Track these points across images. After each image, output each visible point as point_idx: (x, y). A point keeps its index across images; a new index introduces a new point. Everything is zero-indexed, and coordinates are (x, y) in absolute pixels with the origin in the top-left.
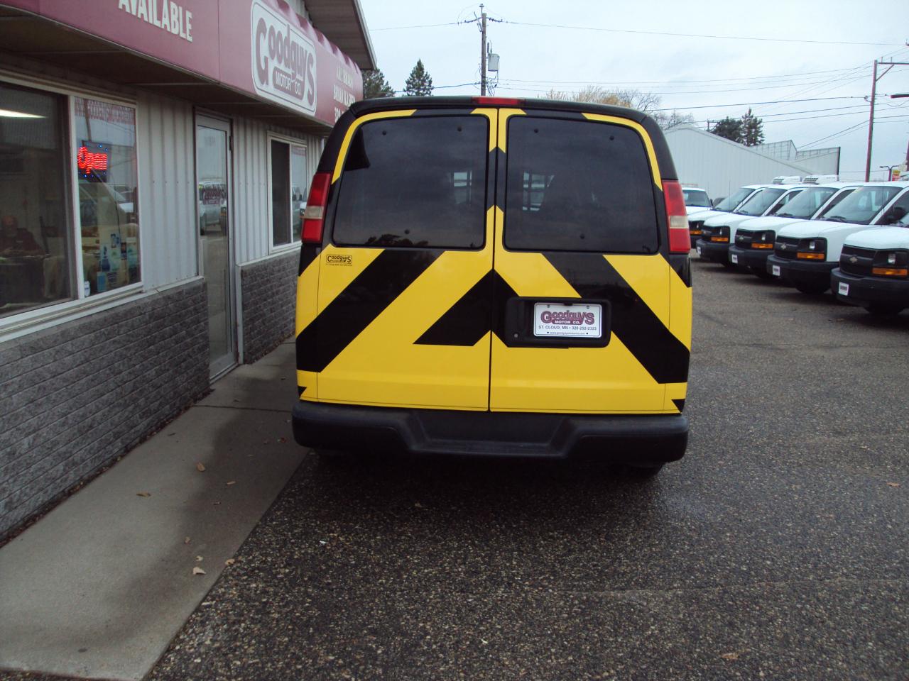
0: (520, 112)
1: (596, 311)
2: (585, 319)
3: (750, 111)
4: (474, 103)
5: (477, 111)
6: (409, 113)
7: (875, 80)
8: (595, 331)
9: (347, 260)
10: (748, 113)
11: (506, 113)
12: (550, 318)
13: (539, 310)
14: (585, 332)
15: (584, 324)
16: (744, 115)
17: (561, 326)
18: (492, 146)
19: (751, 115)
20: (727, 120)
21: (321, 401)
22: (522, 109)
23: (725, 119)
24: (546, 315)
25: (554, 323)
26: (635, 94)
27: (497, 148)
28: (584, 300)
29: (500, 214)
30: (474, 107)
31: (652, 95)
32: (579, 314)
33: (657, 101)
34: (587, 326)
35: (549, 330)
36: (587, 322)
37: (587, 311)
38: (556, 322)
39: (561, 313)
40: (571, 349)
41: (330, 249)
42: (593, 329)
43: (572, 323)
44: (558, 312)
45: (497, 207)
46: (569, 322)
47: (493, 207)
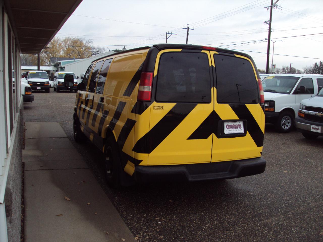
0: (216, 53)
1: (241, 124)
2: (239, 127)
3: (125, 47)
4: (202, 48)
5: (203, 51)
6: (180, 50)
7: (167, 39)
8: (242, 131)
9: (162, 108)
10: (124, 48)
11: (213, 53)
12: (229, 127)
13: (225, 124)
14: (239, 131)
15: (239, 129)
16: (123, 48)
17: (232, 129)
18: (210, 65)
19: (125, 48)
20: (117, 50)
21: (149, 165)
22: (217, 51)
23: (116, 49)
24: (228, 126)
25: (230, 129)
26: (84, 39)
27: (212, 65)
28: (240, 120)
29: (215, 90)
30: (202, 50)
31: (90, 40)
32: (237, 125)
33: (92, 42)
34: (240, 129)
35: (229, 131)
36: (239, 128)
37: (239, 124)
38: (231, 128)
39: (232, 125)
40: (236, 138)
41: (155, 103)
42: (241, 130)
43: (235, 129)
44: (231, 125)
45: (214, 87)
46: (234, 128)
47: (213, 87)
